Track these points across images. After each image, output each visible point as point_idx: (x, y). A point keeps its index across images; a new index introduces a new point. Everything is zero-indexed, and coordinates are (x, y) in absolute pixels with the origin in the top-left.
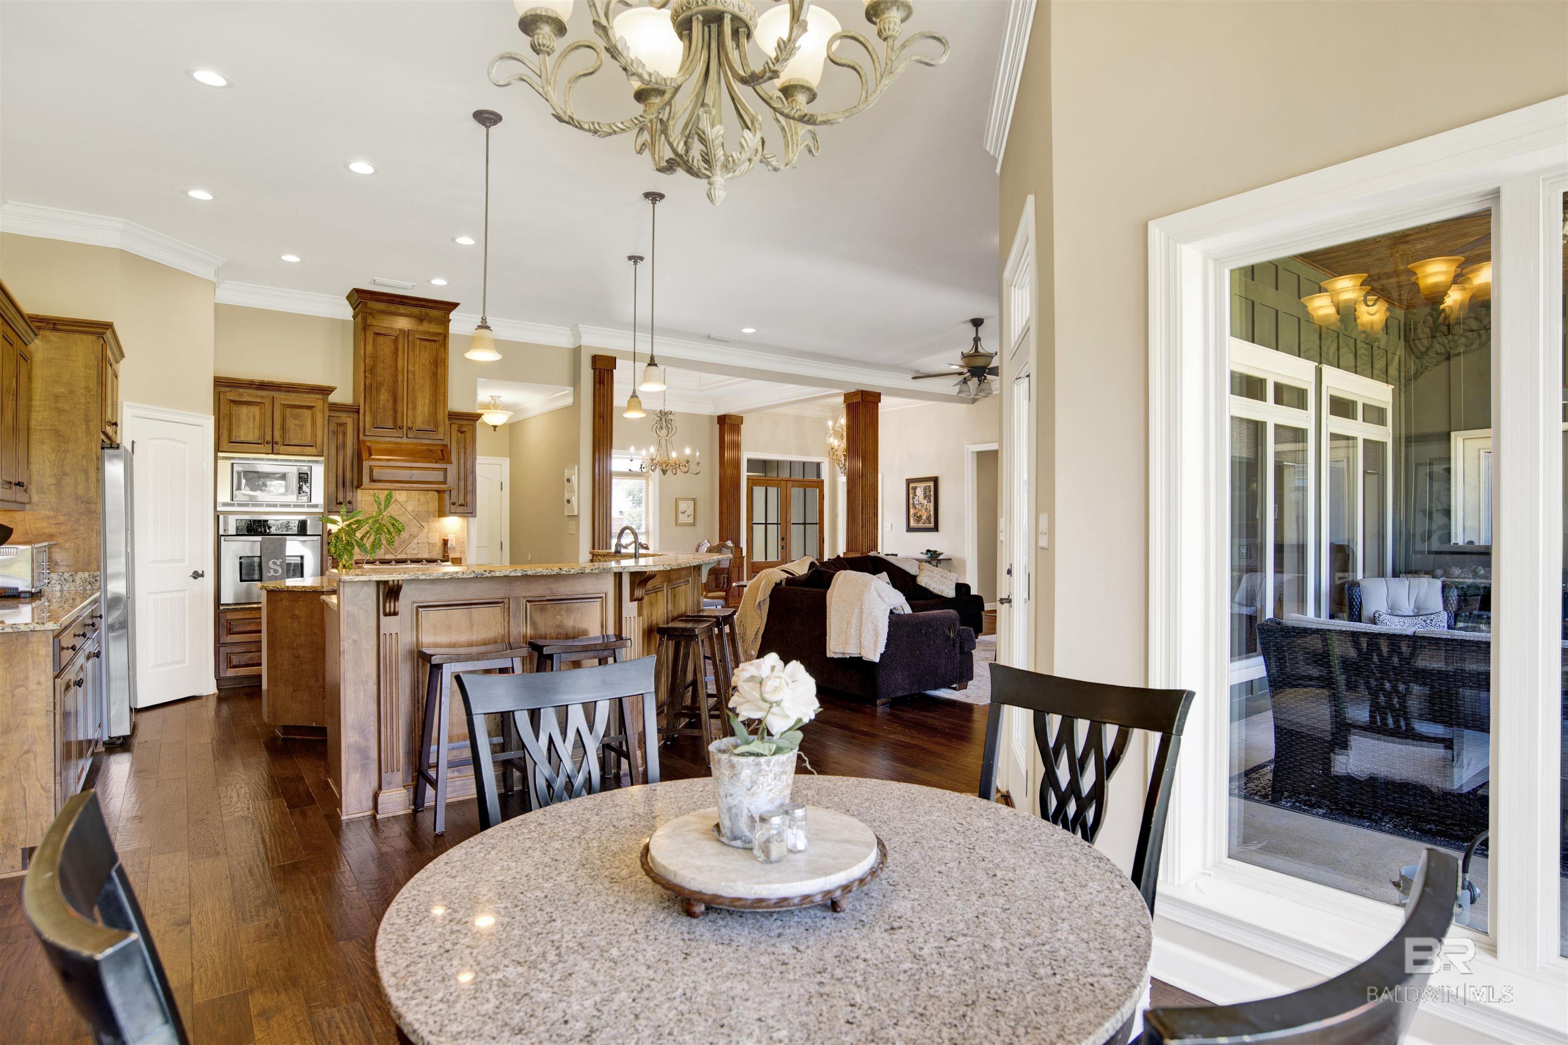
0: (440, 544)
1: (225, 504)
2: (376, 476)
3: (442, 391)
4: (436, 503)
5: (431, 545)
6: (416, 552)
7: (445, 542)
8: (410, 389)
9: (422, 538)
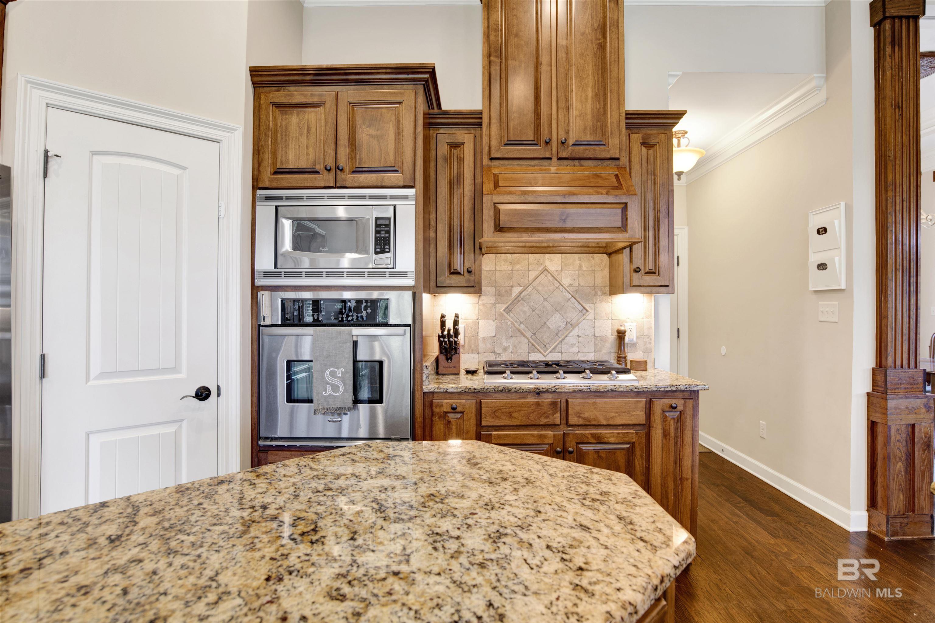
0: (612, 338)
1: (267, 274)
2: (504, 221)
3: (615, 74)
4: (606, 273)
5: (598, 339)
6: (575, 350)
7: (621, 335)
8: (562, 75)
9: (585, 327)
